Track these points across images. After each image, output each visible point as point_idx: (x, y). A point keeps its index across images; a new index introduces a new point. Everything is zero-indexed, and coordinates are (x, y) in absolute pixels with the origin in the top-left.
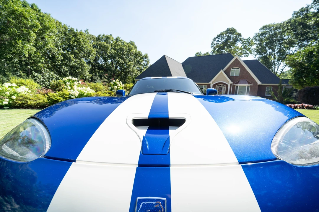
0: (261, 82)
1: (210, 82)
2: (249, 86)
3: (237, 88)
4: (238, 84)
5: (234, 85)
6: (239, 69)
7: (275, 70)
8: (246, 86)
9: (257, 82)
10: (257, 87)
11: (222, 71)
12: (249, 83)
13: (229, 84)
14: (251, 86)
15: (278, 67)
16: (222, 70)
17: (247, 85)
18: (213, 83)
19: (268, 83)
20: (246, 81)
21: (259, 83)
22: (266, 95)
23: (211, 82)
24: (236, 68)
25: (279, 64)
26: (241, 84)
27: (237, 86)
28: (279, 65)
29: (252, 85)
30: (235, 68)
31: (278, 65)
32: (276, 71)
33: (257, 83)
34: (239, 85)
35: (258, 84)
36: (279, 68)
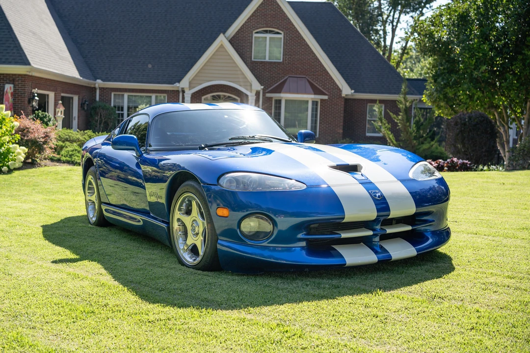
0: (352, 89)
1: (179, 82)
2: (317, 102)
3: (280, 107)
4: (280, 92)
5: (268, 95)
6: (281, 36)
7: (385, 41)
8: (307, 102)
9: (340, 87)
10: (341, 106)
11: (222, 40)
12: (317, 91)
13: (251, 91)
14: (322, 100)
15: (394, 31)
16: (222, 36)
17: (310, 97)
18: (190, 88)
19: (370, 92)
20: (307, 84)
21: (346, 90)
22: (368, 134)
23: (184, 83)
24: (271, 32)
25: (396, 21)
26: (290, 92)
27: (279, 102)
28: (395, 24)
29: (326, 97)
30: (266, 32)
31: (392, 22)
32: (388, 43)
33: (340, 91)
34: (285, 96)
35: (343, 95)
36: (396, 33)
